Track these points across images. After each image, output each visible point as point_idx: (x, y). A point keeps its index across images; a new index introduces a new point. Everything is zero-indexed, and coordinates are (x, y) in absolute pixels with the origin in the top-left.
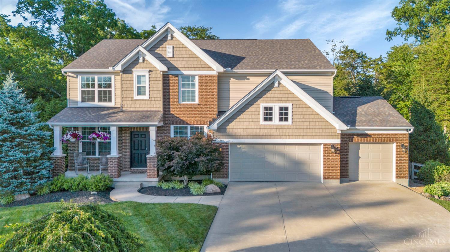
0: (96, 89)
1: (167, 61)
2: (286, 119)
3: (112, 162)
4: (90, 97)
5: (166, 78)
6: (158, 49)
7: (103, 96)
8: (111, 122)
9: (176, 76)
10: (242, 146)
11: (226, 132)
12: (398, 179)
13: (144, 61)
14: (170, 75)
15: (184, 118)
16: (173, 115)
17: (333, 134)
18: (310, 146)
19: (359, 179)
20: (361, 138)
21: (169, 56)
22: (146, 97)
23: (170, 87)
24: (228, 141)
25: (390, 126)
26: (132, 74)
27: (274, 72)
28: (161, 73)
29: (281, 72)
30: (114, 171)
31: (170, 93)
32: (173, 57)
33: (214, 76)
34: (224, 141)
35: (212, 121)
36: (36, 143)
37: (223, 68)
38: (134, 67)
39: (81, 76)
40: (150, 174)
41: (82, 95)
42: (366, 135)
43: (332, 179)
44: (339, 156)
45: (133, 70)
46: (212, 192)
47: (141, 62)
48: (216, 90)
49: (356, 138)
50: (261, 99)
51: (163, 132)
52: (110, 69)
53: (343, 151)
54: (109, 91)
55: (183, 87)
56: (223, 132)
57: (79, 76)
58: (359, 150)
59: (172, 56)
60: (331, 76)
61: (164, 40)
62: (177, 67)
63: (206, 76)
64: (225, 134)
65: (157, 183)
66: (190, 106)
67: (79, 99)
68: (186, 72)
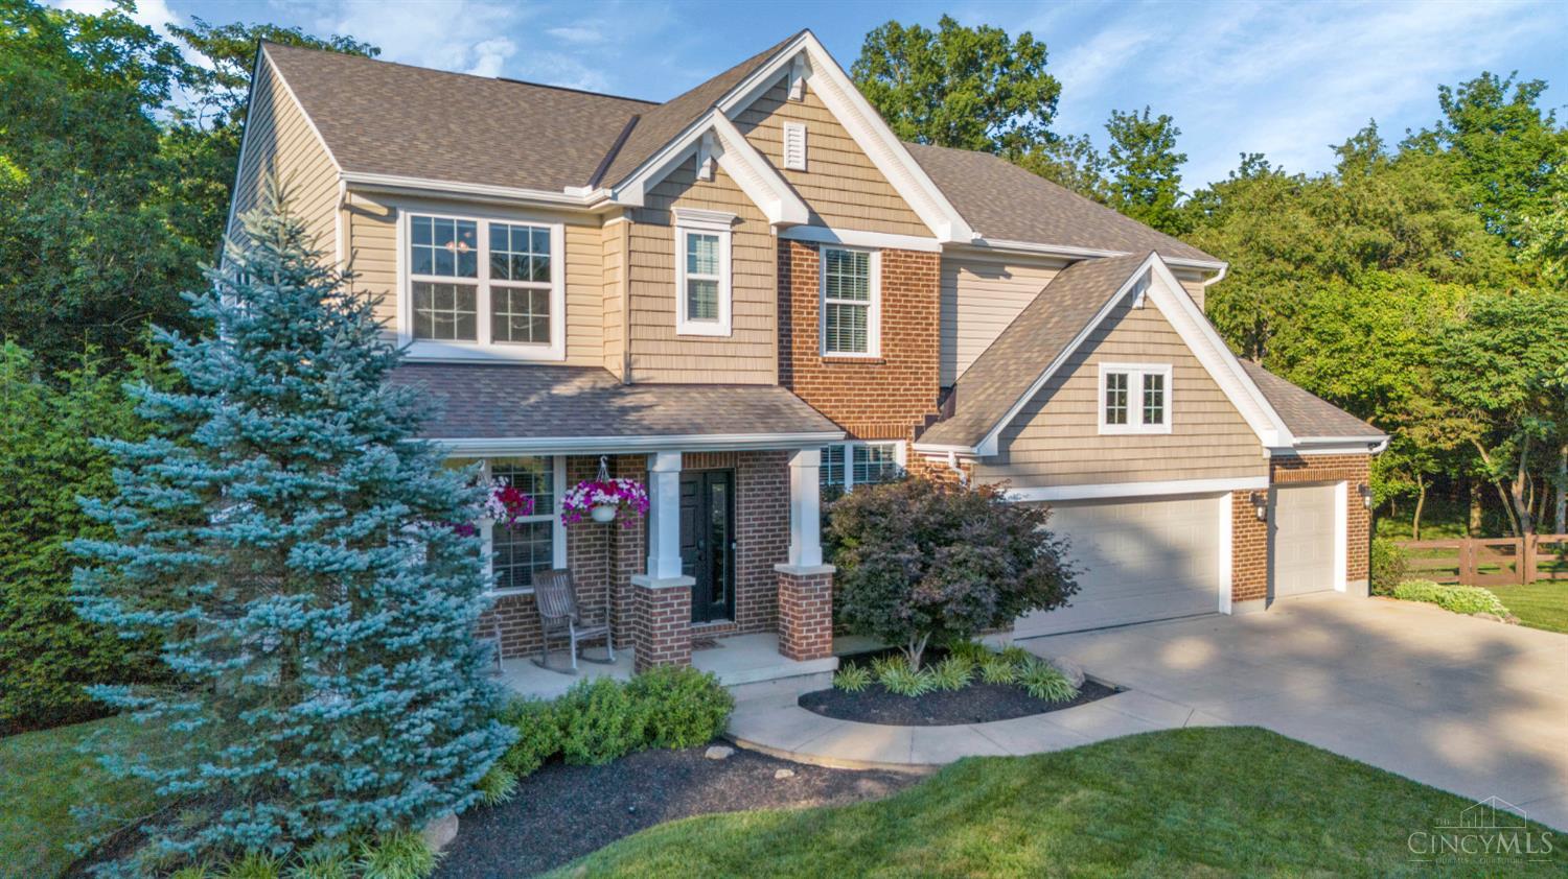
0: (484, 283)
3: (668, 610)
4: (451, 316)
6: (754, 133)
7: (510, 314)
9: (813, 249)
12: (1353, 583)
13: (714, 176)
14: (793, 243)
17: (1255, 461)
21: (793, 166)
22: (721, 326)
23: (793, 291)
24: (1015, 496)
25: (1328, 434)
26: (668, 225)
28: (774, 231)
29: (1167, 264)
30: (680, 647)
31: (794, 316)
32: (806, 170)
33: (929, 255)
35: (923, 424)
37: (970, 231)
38: (677, 198)
39: (409, 215)
40: (808, 644)
41: (416, 304)
42: (1298, 462)
43: (1251, 598)
45: (673, 208)
47: (704, 179)
48: (935, 309)
50: (1101, 348)
51: (770, 471)
54: (536, 292)
55: (831, 292)
56: (1000, 465)
57: (401, 213)
59: (803, 167)
60: (1201, 281)
62: (816, 210)
63: (908, 253)
64: (1003, 470)
65: (832, 676)
66: (857, 368)
67: (401, 321)
68: (844, 236)
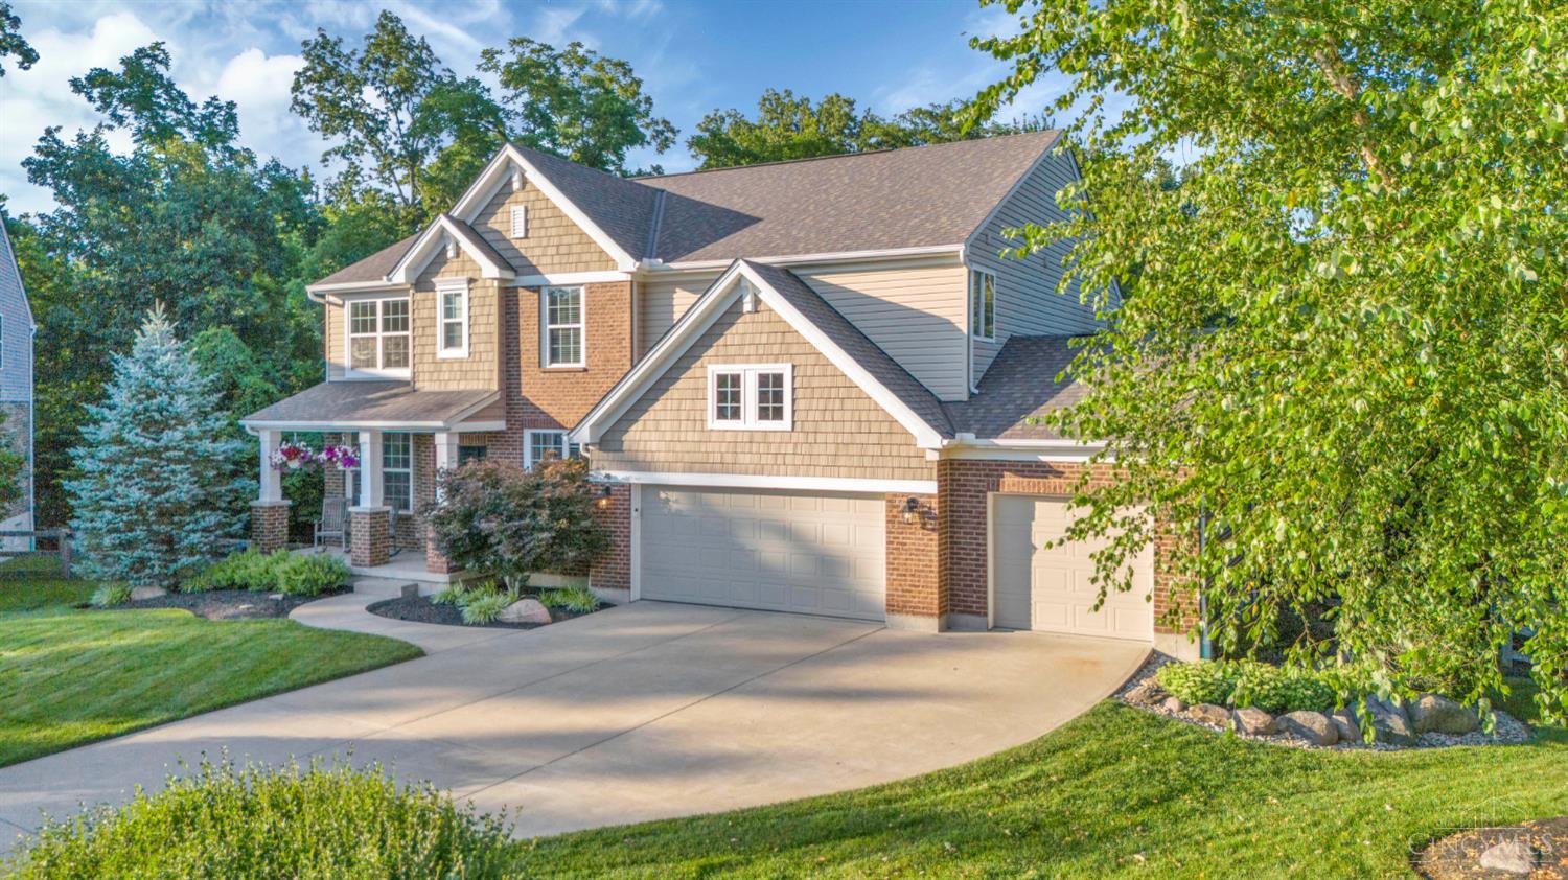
0: (380, 335)
1: (514, 248)
2: (778, 414)
4: (369, 355)
5: (508, 299)
6: (493, 220)
7: (391, 352)
8: (362, 419)
9: (534, 291)
10: (673, 496)
11: (622, 451)
12: (1160, 636)
13: (458, 255)
14: (519, 290)
15: (552, 410)
16: (527, 402)
17: (914, 463)
18: (858, 501)
19: (1033, 623)
20: (1026, 479)
21: (517, 236)
22: (461, 352)
23: (520, 323)
24: (628, 478)
26: (433, 291)
27: (730, 267)
28: (493, 283)
29: (750, 265)
30: (364, 549)
31: (521, 340)
32: (526, 237)
33: (621, 284)
34: (615, 477)
36: (178, 468)
37: (633, 261)
38: (437, 273)
39: (350, 302)
40: (432, 562)
41: (353, 350)
42: (1045, 471)
43: (914, 614)
44: (935, 536)
45: (435, 280)
46: (517, 620)
47: (451, 259)
49: (1010, 482)
50: (711, 352)
51: (506, 449)
52: (384, 282)
53: (967, 522)
54: (402, 337)
55: (553, 320)
56: (615, 451)
57: (347, 302)
58: (1033, 523)
59: (522, 235)
61: (506, 190)
62: (535, 263)
63: (604, 284)
64: (618, 455)
66: (566, 375)
67: (348, 360)
68: (555, 279)
